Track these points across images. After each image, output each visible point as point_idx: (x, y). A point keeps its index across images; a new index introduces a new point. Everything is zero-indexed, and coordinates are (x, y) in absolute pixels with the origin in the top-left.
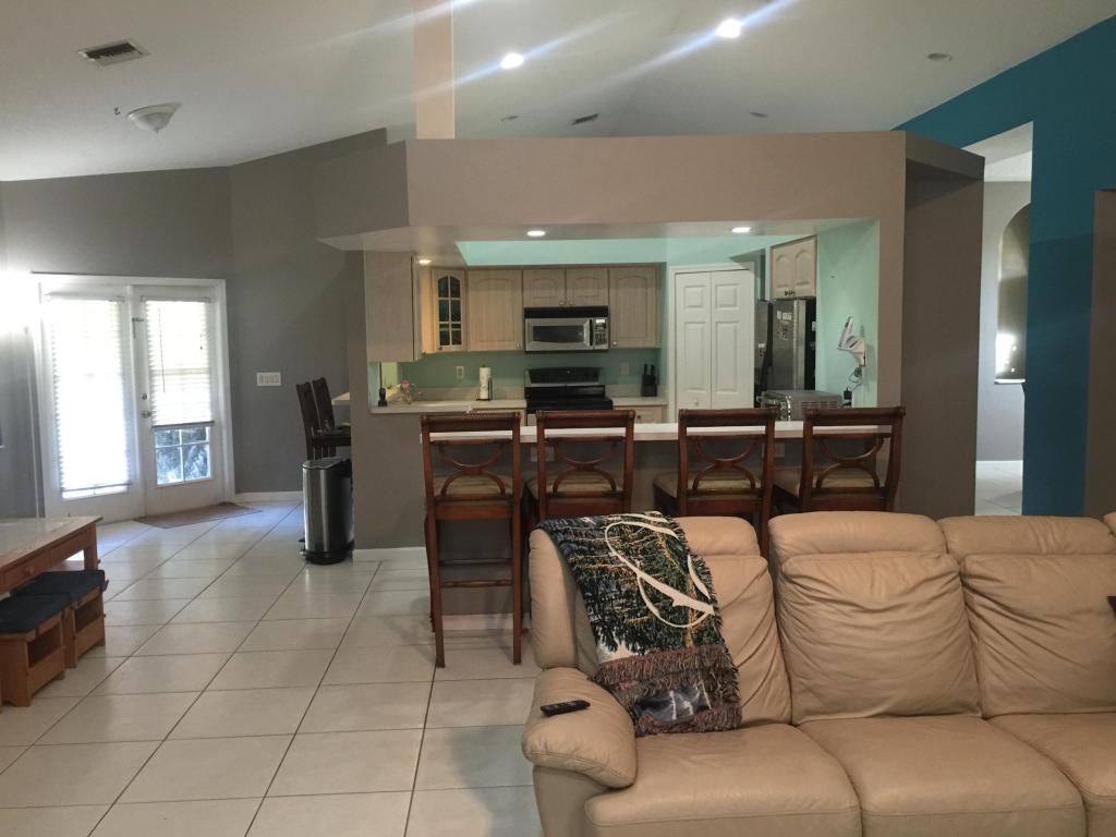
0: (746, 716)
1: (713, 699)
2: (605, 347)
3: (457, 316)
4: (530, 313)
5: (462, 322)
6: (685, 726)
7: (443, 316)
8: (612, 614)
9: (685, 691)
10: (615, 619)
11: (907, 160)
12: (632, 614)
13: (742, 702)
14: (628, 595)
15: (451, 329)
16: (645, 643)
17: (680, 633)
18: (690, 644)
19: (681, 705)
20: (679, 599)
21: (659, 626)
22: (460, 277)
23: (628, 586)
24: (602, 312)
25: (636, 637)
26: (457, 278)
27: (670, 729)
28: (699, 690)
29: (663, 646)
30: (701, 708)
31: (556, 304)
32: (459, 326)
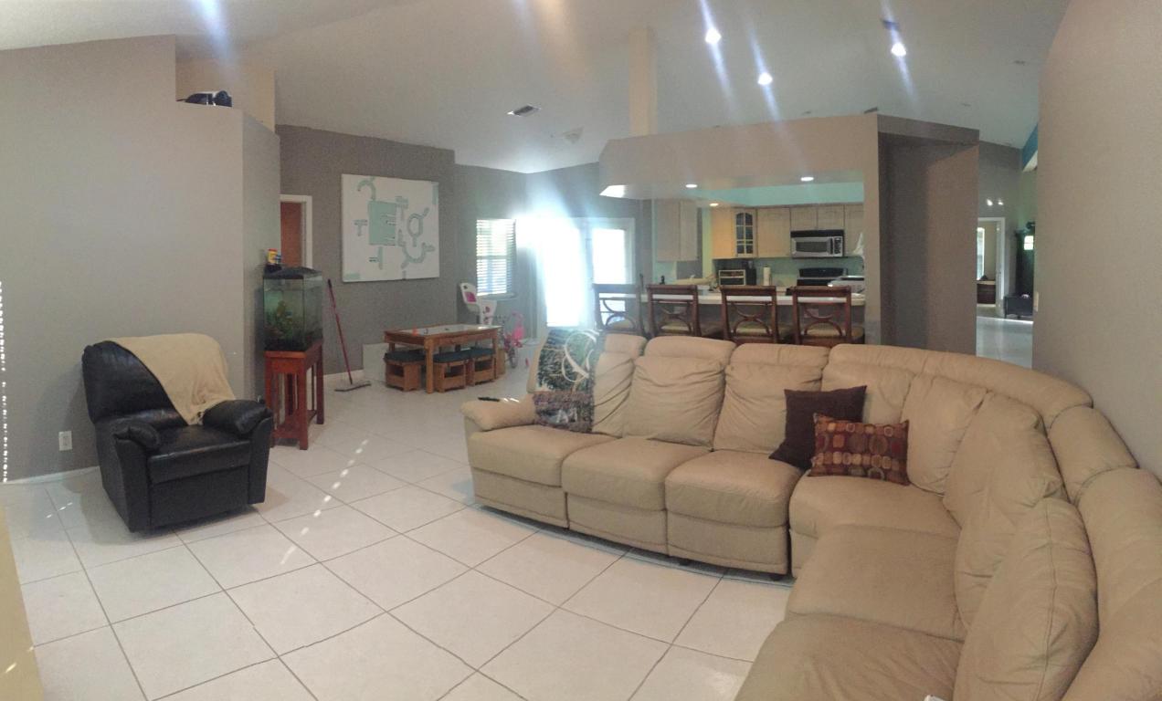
0: (594, 429)
1: (579, 417)
2: (840, 255)
3: (750, 236)
4: (794, 234)
5: (754, 240)
6: (562, 426)
7: (740, 236)
8: (546, 371)
9: (566, 410)
10: (546, 373)
11: (879, 133)
12: (554, 372)
13: (594, 422)
14: (556, 364)
15: (745, 244)
16: (555, 386)
17: (570, 384)
18: (574, 390)
19: (562, 416)
20: (576, 368)
21: (563, 379)
22: (752, 213)
23: (558, 360)
24: (840, 233)
25: (552, 383)
26: (750, 213)
27: (555, 426)
28: (573, 412)
29: (562, 388)
30: (572, 420)
31: (812, 229)
32: (751, 242)
